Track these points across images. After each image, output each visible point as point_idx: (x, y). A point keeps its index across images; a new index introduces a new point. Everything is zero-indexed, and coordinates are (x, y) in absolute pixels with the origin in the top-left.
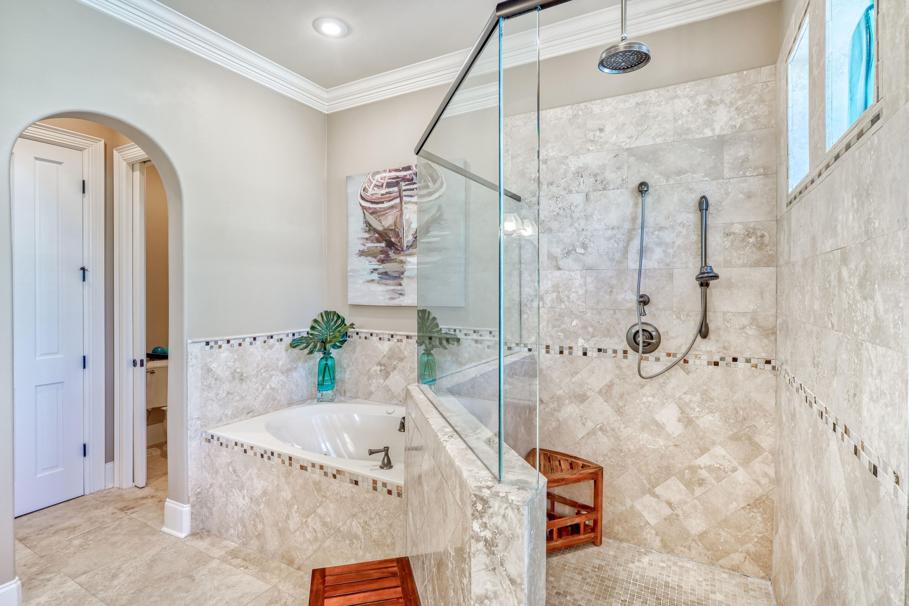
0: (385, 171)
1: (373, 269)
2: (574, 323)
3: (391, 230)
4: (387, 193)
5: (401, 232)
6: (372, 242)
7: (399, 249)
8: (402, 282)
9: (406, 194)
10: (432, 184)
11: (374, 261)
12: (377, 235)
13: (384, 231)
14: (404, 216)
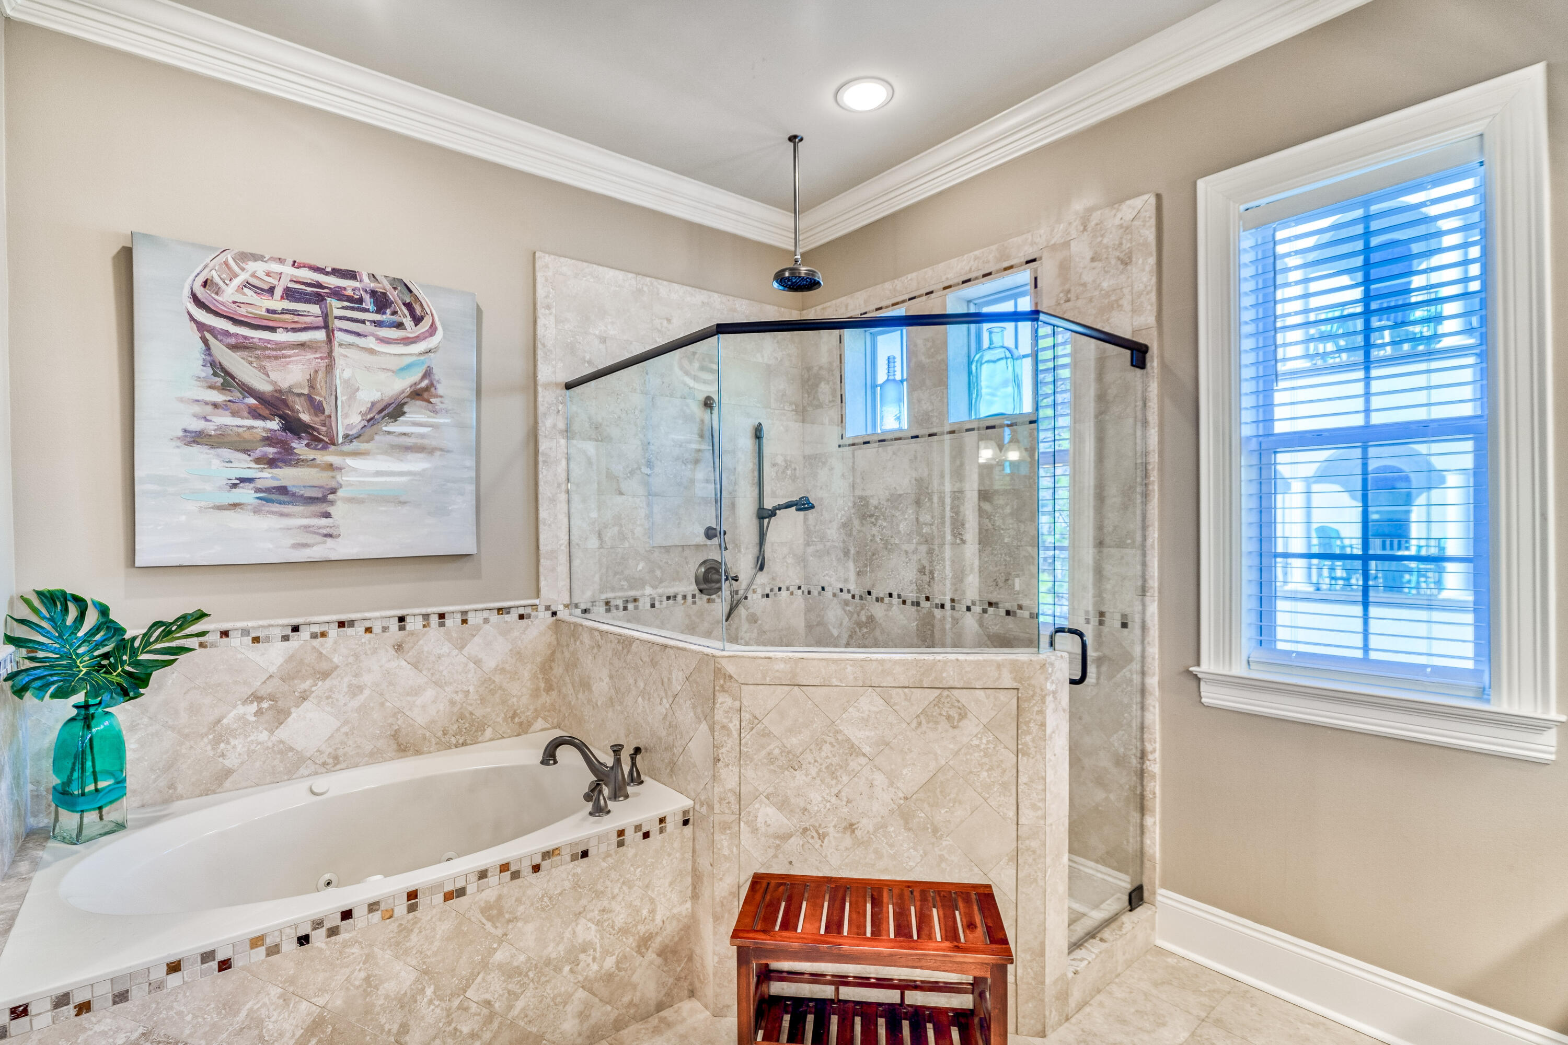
0: (281, 261)
1: (237, 479)
2: (640, 567)
3: (299, 395)
4: (285, 311)
5: (328, 403)
6: (234, 414)
7: (323, 440)
8: (331, 509)
9: (344, 328)
10: (412, 323)
11: (240, 461)
12: (251, 401)
13: (276, 395)
14: (337, 372)
